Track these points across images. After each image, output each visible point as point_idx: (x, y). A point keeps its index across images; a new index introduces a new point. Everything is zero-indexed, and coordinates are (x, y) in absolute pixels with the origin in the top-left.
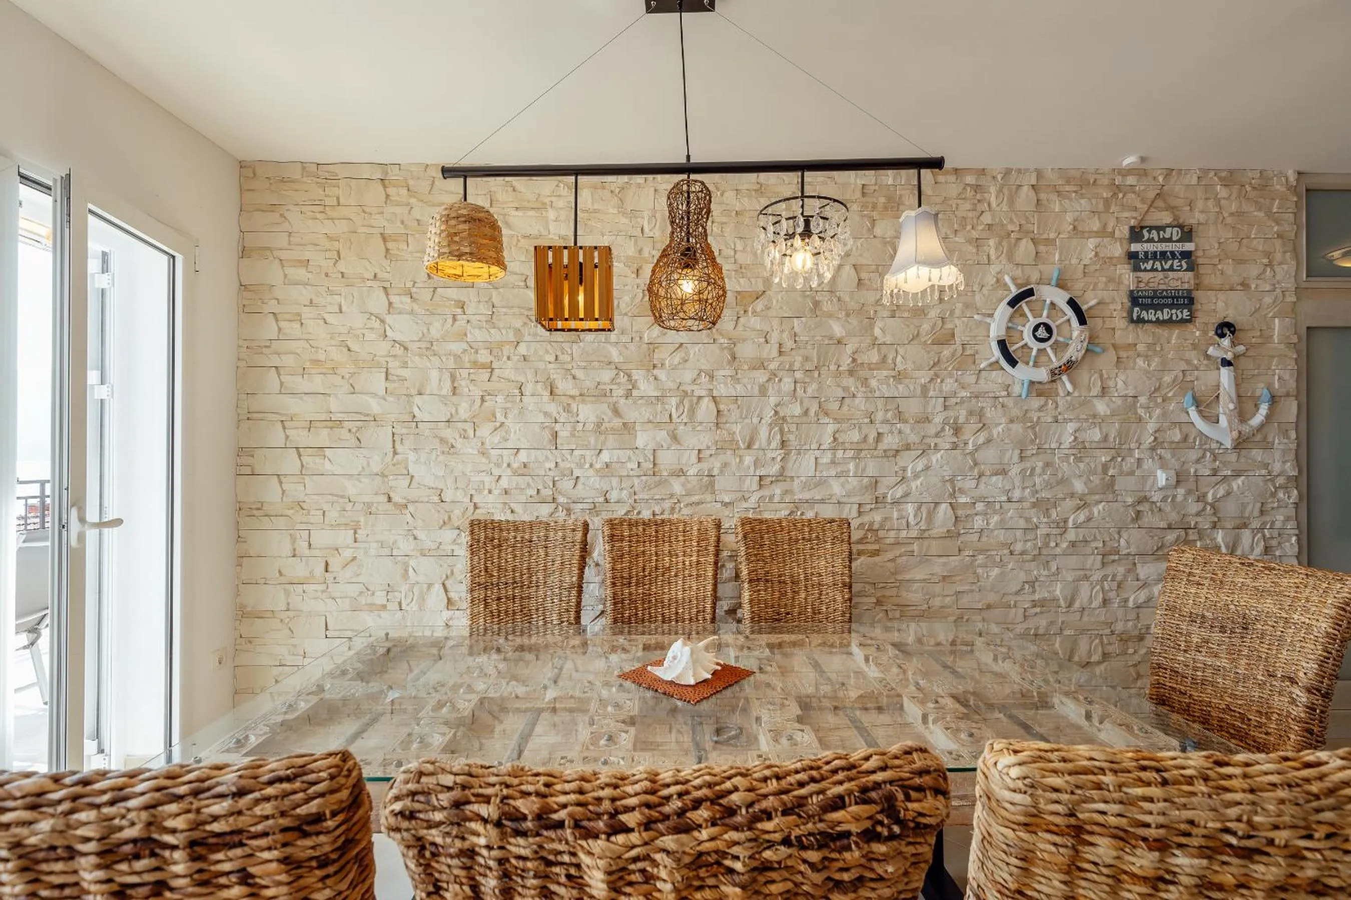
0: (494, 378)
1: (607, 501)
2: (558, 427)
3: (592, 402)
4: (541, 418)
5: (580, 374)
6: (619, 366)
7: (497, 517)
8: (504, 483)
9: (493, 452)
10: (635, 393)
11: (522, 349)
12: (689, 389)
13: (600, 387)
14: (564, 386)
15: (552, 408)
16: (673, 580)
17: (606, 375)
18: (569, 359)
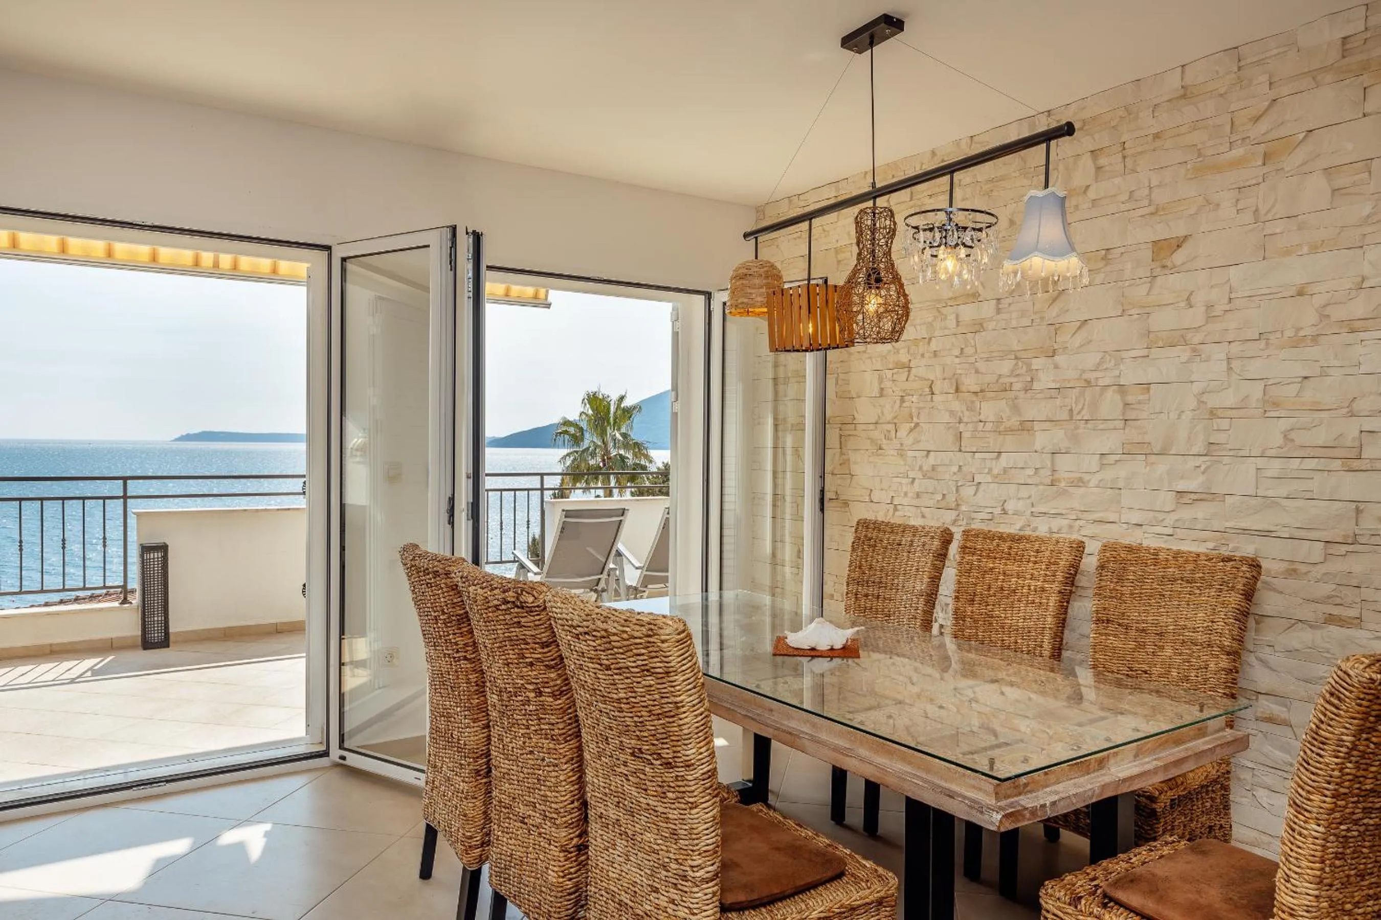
0: (912, 377)
1: (1005, 512)
2: (962, 427)
3: (992, 399)
4: (946, 418)
5: (981, 365)
6: (1019, 354)
7: (912, 522)
8: (916, 487)
9: (910, 454)
10: (1036, 386)
11: (934, 346)
12: (1091, 376)
13: (1001, 381)
14: (970, 382)
15: (956, 406)
16: (1016, 604)
17: (1006, 366)
18: (973, 350)
